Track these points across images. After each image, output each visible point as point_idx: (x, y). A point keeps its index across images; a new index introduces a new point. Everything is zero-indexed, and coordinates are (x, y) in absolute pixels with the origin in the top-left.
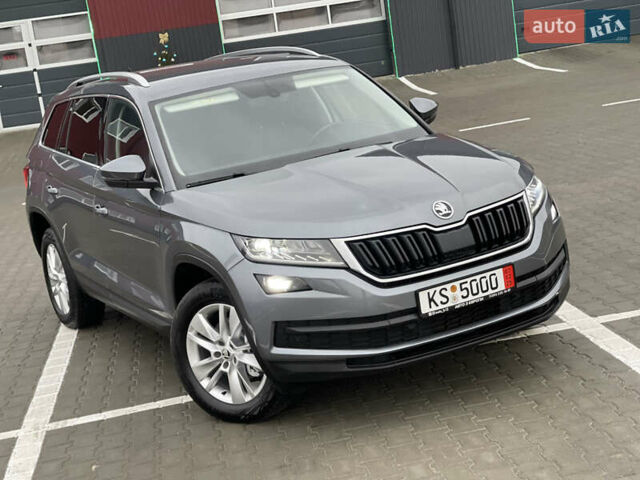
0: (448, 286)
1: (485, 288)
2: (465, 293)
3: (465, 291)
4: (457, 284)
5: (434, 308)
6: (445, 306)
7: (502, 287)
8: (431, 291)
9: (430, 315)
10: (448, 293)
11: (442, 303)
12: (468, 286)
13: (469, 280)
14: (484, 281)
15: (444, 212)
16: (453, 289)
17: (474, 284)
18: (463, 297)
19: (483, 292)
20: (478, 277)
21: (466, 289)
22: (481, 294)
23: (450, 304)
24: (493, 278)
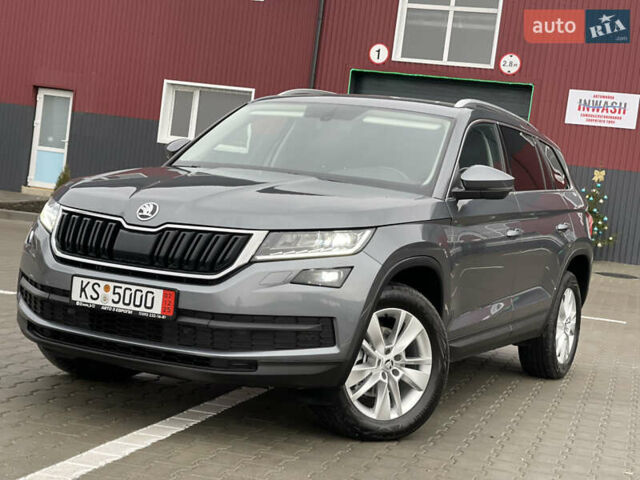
0: (103, 284)
1: (138, 303)
2: (116, 298)
3: (117, 296)
4: (112, 285)
5: (83, 299)
6: (93, 302)
7: (157, 310)
8: (86, 281)
9: (78, 304)
10: (101, 291)
11: (91, 297)
12: (121, 291)
13: (124, 286)
14: (139, 294)
15: (145, 213)
16: (107, 288)
17: (128, 293)
18: (113, 301)
19: (135, 306)
20: (134, 288)
21: (119, 294)
22: (132, 307)
23: (98, 302)
24: (150, 296)
